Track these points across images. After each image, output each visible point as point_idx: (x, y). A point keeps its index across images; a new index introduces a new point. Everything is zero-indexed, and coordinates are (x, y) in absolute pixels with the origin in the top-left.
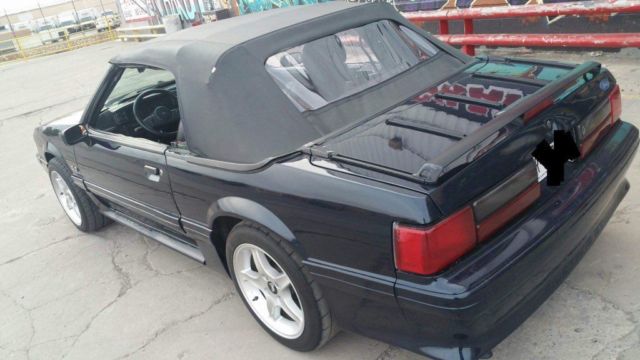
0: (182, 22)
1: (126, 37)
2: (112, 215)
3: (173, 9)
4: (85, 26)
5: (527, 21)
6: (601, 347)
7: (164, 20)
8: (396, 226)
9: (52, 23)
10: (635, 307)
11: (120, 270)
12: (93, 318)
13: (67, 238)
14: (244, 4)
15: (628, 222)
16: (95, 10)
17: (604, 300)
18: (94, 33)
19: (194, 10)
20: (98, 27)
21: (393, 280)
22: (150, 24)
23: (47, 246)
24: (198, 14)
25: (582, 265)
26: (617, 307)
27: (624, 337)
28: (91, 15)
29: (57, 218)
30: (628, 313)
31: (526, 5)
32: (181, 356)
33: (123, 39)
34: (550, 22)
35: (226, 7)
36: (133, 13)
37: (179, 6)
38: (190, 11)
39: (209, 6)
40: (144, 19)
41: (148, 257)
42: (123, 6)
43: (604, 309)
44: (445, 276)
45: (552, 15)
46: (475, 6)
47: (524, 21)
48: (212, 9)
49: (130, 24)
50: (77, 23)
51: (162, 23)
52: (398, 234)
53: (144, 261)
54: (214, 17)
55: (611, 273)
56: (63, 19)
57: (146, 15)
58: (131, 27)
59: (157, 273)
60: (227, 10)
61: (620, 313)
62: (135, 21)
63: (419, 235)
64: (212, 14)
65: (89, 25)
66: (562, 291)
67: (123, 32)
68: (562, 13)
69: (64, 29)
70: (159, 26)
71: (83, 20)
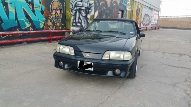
34: (2, 38)
68: (7, 34)
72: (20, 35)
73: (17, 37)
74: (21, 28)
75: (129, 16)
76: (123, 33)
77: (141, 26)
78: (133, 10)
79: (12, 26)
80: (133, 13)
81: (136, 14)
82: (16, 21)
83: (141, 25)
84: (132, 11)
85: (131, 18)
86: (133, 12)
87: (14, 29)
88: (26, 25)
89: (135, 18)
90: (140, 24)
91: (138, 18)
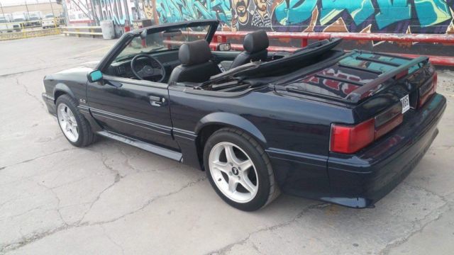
0: (114, 26)
1: (68, 33)
2: (104, 134)
3: (108, 16)
4: (33, 23)
5: (360, 43)
6: (429, 212)
7: (101, 23)
8: (333, 126)
9: (7, 19)
10: (445, 194)
11: (111, 169)
12: (100, 193)
13: (64, 150)
14: (164, 17)
15: (434, 154)
16: (41, 13)
17: (426, 190)
18: (41, 29)
19: (125, 18)
20: (43, 25)
21: (327, 157)
22: (89, 25)
23: (51, 154)
24: (127, 21)
25: (412, 174)
26: (434, 194)
27: (440, 208)
28: (38, 16)
29: (52, 138)
30: (441, 197)
31: (360, 33)
32: (169, 213)
33: (66, 34)
34: (374, 45)
35: (149, 18)
36: (77, 17)
37: (114, 15)
38: (122, 18)
39: (137, 16)
40: (85, 22)
41: (129, 162)
42: (69, 11)
43: (427, 195)
44: (358, 156)
45: (376, 40)
46: (325, 32)
47: (357, 43)
48: (139, 18)
49: (73, 25)
50: (27, 20)
51: (99, 25)
52: (334, 130)
53: (126, 164)
54: (141, 24)
55: (429, 178)
56: (15, 17)
57: (88, 19)
58: (74, 26)
59: (138, 171)
60: (150, 21)
61: (437, 197)
62: (77, 22)
63: (346, 131)
64: (139, 22)
65: (36, 23)
66: (402, 186)
67: (66, 30)
68: (383, 39)
69: (18, 24)
70: (97, 27)
71: (31, 19)
72: (413, 43)
73: (406, 47)
74: (419, 24)
79: (397, 20)
82: (410, 5)
87: (399, 26)
88: (435, 17)
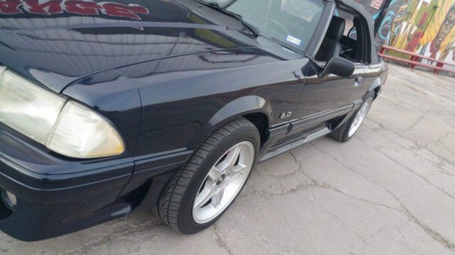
75: (421, 17)
76: (251, 30)
77: (447, 58)
78: (440, 4)
80: (434, 12)
81: (442, 18)
83: (445, 56)
84: (435, 7)
85: (424, 25)
86: (438, 10)
89: (438, 29)
90: (446, 52)
91: (446, 35)
